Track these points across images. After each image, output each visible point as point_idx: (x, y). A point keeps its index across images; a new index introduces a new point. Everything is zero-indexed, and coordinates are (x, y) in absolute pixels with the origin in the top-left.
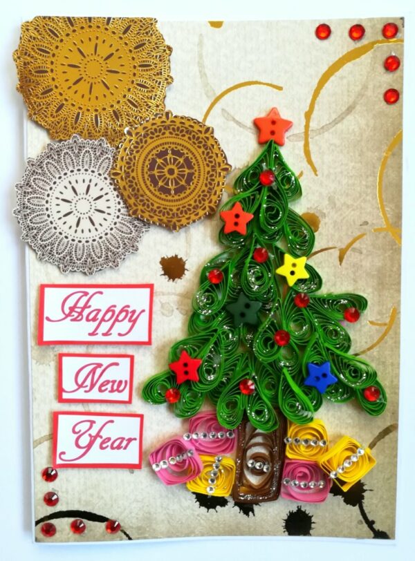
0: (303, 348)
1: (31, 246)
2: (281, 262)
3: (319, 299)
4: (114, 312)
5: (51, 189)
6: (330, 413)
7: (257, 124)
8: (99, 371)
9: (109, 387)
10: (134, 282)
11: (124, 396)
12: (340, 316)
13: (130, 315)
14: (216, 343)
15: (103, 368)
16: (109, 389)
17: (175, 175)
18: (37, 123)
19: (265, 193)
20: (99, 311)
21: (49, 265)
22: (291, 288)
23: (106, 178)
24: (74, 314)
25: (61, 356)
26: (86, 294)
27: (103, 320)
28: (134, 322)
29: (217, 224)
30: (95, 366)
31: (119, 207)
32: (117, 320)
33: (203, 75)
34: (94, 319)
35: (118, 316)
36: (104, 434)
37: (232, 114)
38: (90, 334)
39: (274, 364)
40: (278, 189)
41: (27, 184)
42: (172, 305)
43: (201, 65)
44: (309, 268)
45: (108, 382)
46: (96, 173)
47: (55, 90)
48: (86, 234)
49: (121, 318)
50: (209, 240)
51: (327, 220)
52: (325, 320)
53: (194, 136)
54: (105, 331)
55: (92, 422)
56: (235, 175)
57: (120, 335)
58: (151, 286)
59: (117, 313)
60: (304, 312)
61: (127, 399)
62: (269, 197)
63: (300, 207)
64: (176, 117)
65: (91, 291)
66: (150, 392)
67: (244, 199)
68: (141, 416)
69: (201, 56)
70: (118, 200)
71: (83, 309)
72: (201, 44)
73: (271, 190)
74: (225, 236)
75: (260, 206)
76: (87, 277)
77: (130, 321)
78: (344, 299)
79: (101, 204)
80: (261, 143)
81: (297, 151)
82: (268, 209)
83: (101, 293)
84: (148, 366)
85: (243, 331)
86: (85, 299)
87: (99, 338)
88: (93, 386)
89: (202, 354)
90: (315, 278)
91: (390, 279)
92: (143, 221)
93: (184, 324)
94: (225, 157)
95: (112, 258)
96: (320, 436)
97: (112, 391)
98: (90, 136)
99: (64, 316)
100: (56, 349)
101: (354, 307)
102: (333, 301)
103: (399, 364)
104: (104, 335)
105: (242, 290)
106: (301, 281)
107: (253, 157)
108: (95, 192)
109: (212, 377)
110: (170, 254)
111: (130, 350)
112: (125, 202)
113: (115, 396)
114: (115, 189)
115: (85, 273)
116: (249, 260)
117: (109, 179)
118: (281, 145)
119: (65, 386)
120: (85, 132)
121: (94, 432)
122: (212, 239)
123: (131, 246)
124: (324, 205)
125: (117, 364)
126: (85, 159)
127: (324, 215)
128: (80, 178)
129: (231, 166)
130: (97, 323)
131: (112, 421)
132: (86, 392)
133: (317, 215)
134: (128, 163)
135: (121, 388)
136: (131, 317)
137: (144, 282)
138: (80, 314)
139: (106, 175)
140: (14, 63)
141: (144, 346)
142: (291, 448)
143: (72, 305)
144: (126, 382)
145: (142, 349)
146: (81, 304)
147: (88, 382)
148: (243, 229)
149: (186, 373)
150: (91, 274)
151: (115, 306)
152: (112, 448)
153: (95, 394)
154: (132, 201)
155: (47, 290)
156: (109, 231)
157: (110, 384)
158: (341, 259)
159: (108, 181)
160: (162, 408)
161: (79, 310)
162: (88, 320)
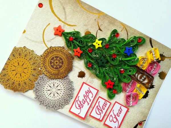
0: (119, 52)
1: (58, 109)
2: (94, 46)
3: (109, 41)
4: (85, 96)
5: (45, 96)
6: (139, 53)
7: (55, 34)
8: (99, 107)
9: (104, 107)
10: (80, 87)
11: (109, 104)
12: (116, 38)
13: (88, 92)
14: (107, 73)
15: (98, 106)
16: (105, 107)
17: (58, 62)
18: (26, 91)
19: (74, 41)
20: (83, 99)
21: (65, 107)
22: (102, 47)
23: (50, 81)
24: (81, 106)
25: (90, 115)
26: (77, 101)
27: (86, 100)
28: (91, 92)
29: (76, 58)
30: (97, 108)
31: (59, 81)
32: (88, 96)
33: (36, 42)
34: (85, 102)
35: (87, 95)
36: (116, 114)
37: (49, 39)
38: (88, 105)
39: (120, 61)
40: (75, 37)
41: (41, 102)
42: (91, 80)
43: (33, 41)
44: (99, 40)
45: (103, 106)
46: (47, 82)
47: (20, 82)
48: (62, 93)
49: (88, 95)
50: (79, 62)
51: (89, 29)
52: (115, 42)
53: (50, 52)
54: (89, 101)
55: (111, 115)
56: (66, 47)
57: (92, 97)
58: (84, 83)
59: (86, 95)
60: (110, 47)
61: (110, 104)
62: (76, 41)
63: (83, 34)
64: (43, 54)
65: (77, 99)
66: (111, 97)
67: (73, 47)
68: (116, 102)
69: (30, 40)
70: (57, 80)
71: (81, 103)
72: (27, 38)
73: (74, 39)
74: (80, 57)
75: (77, 44)
76: (73, 98)
77: (90, 93)
78: (112, 35)
79: (56, 85)
80: (61, 36)
81: (68, 28)
82: (79, 42)
83: (79, 97)
84: (104, 94)
85: (107, 65)
86: (78, 102)
87: (90, 103)
88: (102, 111)
89: (108, 78)
90: (103, 39)
91: (112, 21)
92: (66, 76)
93: (97, 79)
94: (60, 47)
95: (71, 89)
96: (143, 59)
97: (106, 106)
98: (37, 79)
99: (80, 109)
100: (87, 116)
101: (115, 33)
102: (111, 38)
103: (135, 30)
104: (90, 101)
105: (96, 60)
106: (102, 44)
107: (63, 40)
108: (52, 85)
109: (115, 79)
110: (78, 74)
111: (97, 97)
112: (58, 79)
113: (107, 106)
114: (54, 80)
115: (72, 98)
116: (90, 54)
117: (50, 80)
118: (64, 31)
119: (98, 118)
120: (35, 80)
121: (114, 116)
122: (79, 61)
123: (71, 83)
124: (85, 28)
125: (99, 102)
126: (42, 83)
127: (88, 29)
128: (46, 87)
129: (63, 47)
130: (86, 101)
131: (113, 110)
132: (102, 113)
133: (87, 31)
134: (49, 73)
135: (106, 104)
136: (89, 92)
137: (82, 84)
138: (82, 105)
139: (49, 80)
140: (7, 89)
141: (98, 92)
142: (143, 68)
143: (78, 106)
144: (105, 102)
145: (99, 93)
146: (79, 103)
147: (100, 111)
148: (81, 52)
149: (111, 85)
150: (72, 97)
151: (84, 95)
152: (120, 114)
153: (104, 111)
154: (59, 77)
155: (71, 110)
156: (64, 87)
158: (101, 30)
159: (51, 80)
160: (116, 96)
161: (80, 105)
162: (84, 104)
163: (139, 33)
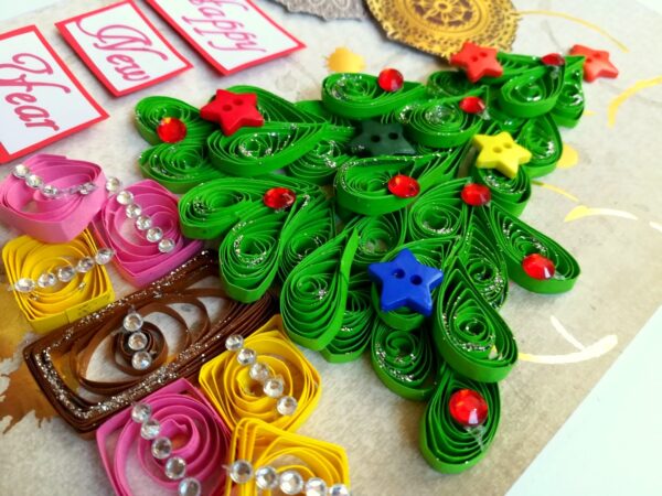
4: (234, 28)
8: (140, 45)
9: (123, 64)
13: (245, 42)
15: (147, 47)
16: (120, 66)
20: (223, 15)
22: (476, 169)
28: (241, 49)
30: (143, 38)
32: (227, 34)
34: (207, 14)
35: (233, 33)
38: (184, 18)
42: (298, 85)
45: (130, 61)
49: (233, 36)
54: (202, 29)
55: (49, 70)
57: (210, 43)
58: (301, 47)
60: (464, 212)
68: (103, 117)
77: (238, 44)
78: (544, 245)
83: (246, 8)
87: (186, 27)
88: (112, 47)
97: (120, 70)
102: (523, 234)
104: (195, 29)
113: (113, 76)
118: (587, 81)
119: (85, 23)
121: (30, 78)
125: (165, 58)
130: (206, 18)
131: (67, 90)
135: (131, 77)
136: (244, 44)
144: (146, 78)
147: (112, 41)
149: (228, 108)
151: (242, 25)
152: (18, 111)
153: (98, 55)
157: (129, 64)
162: (201, 10)
163: (518, 446)
